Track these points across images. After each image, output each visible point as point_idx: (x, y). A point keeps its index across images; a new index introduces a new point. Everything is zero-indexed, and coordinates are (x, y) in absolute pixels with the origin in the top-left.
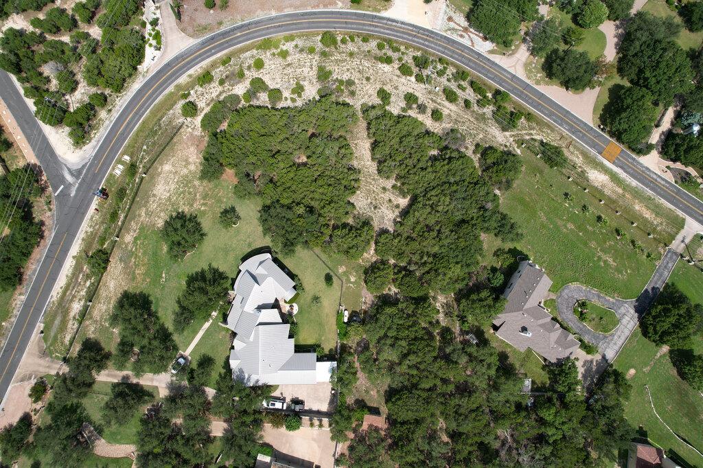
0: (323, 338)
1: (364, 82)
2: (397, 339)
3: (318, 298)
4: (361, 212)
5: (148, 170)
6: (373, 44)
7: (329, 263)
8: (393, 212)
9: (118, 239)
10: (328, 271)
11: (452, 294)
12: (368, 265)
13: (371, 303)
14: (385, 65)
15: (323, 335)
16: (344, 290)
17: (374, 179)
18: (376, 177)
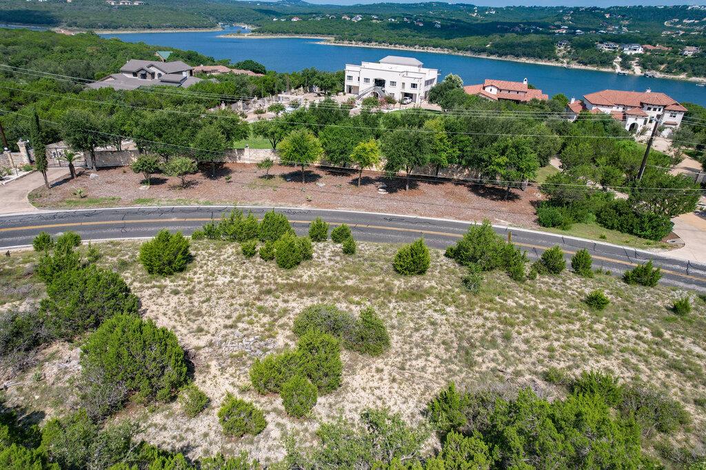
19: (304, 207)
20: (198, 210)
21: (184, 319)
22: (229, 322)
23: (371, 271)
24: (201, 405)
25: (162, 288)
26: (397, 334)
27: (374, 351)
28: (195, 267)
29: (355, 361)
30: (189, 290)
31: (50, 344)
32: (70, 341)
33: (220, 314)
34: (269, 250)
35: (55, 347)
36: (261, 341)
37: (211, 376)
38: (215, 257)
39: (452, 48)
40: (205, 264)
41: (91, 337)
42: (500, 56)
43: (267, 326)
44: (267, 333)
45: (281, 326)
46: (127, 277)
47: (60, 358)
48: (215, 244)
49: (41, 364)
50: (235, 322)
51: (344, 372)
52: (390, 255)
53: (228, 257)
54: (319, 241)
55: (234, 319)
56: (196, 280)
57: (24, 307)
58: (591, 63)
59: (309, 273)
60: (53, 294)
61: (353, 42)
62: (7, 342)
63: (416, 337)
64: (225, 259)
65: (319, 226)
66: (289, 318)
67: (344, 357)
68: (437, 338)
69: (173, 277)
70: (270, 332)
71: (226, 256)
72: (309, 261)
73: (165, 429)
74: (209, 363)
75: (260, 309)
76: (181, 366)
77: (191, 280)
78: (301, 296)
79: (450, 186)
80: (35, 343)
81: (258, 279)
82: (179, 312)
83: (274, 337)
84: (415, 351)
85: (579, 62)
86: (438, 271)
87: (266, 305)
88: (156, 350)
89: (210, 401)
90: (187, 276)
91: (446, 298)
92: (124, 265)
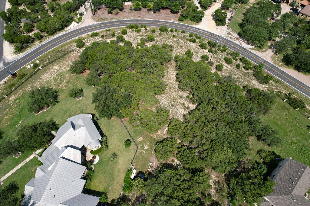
0: (110, 188)
1: (179, 47)
2: (171, 198)
3: (116, 155)
4: (162, 106)
5: (44, 67)
6: (186, 35)
7: (132, 133)
8: (185, 111)
9: (6, 97)
10: (129, 138)
11: (223, 176)
12: (160, 140)
13: (156, 167)
14: (192, 43)
15: (111, 186)
16: (137, 153)
17: (175, 90)
18: (177, 90)
19: (139, 19)
20: (122, 21)
21: (129, 39)
25: (125, 36)
34: (136, 30)
36: (137, 42)
54: (142, 28)
59: (141, 33)
66: (139, 39)
67: (145, 43)
71: (130, 31)
74: (133, 44)
75: (136, 38)
78: (140, 36)
79: (167, 9)
81: (135, 34)
90: (127, 34)
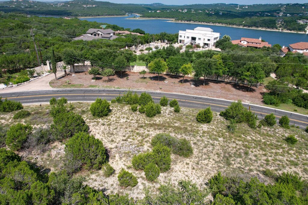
19: (158, 91)
20: (114, 91)
21: (106, 136)
22: (124, 138)
23: (186, 120)
24: (111, 172)
25: (98, 122)
26: (196, 148)
27: (186, 155)
28: (112, 114)
29: (177, 159)
30: (109, 124)
31: (54, 143)
32: (61, 142)
33: (121, 134)
34: (142, 109)
35: (56, 144)
36: (137, 147)
37: (115, 161)
38: (120, 111)
39: (227, 23)
40: (116, 113)
41: (69, 140)
42: (249, 27)
43: (140, 141)
44: (140, 144)
45: (146, 142)
46: (84, 117)
47: (57, 148)
48: (120, 105)
49: (50, 150)
50: (126, 138)
51: (172, 163)
52: (195, 114)
53: (126, 111)
54: (164, 106)
55: (126, 137)
56: (112, 120)
57: (45, 127)
58: (294, 30)
59: (159, 120)
60: (56, 122)
61: (183, 21)
62: (38, 140)
63: (205, 150)
64: (124, 112)
65: (164, 100)
66: (150, 138)
68: (214, 152)
69: (103, 118)
70: (141, 144)
71: (124, 111)
72: (159, 114)
73: (96, 181)
74: (115, 155)
75: (138, 134)
76: (104, 155)
77: (110, 120)
78: (155, 129)
79: (223, 84)
80: (48, 141)
81: (137, 121)
82: (104, 133)
83: (143, 146)
84: (204, 157)
85: (288, 29)
86: (216, 121)
87: (140, 132)
88: (94, 148)
89: (114, 171)
90: (109, 118)
91: (219, 134)
92: (83, 112)
